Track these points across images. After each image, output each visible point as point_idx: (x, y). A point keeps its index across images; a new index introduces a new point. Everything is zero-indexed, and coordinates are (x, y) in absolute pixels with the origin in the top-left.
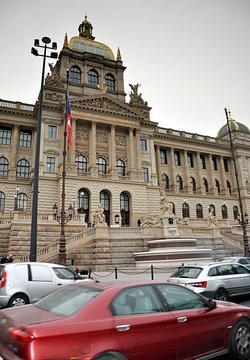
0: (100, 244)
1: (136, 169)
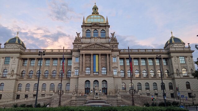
0: (72, 102)
1: (110, 71)
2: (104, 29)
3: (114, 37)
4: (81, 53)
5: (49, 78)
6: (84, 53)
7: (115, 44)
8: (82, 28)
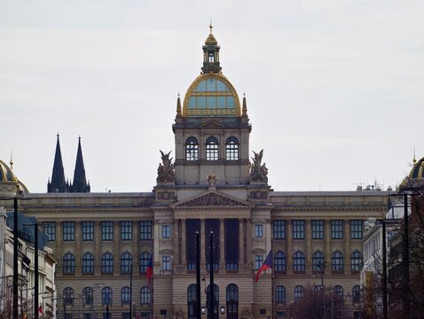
1: (245, 261)
2: (236, 135)
3: (262, 164)
4: (176, 218)
5: (98, 274)
6: (185, 218)
7: (262, 190)
8: (174, 132)
